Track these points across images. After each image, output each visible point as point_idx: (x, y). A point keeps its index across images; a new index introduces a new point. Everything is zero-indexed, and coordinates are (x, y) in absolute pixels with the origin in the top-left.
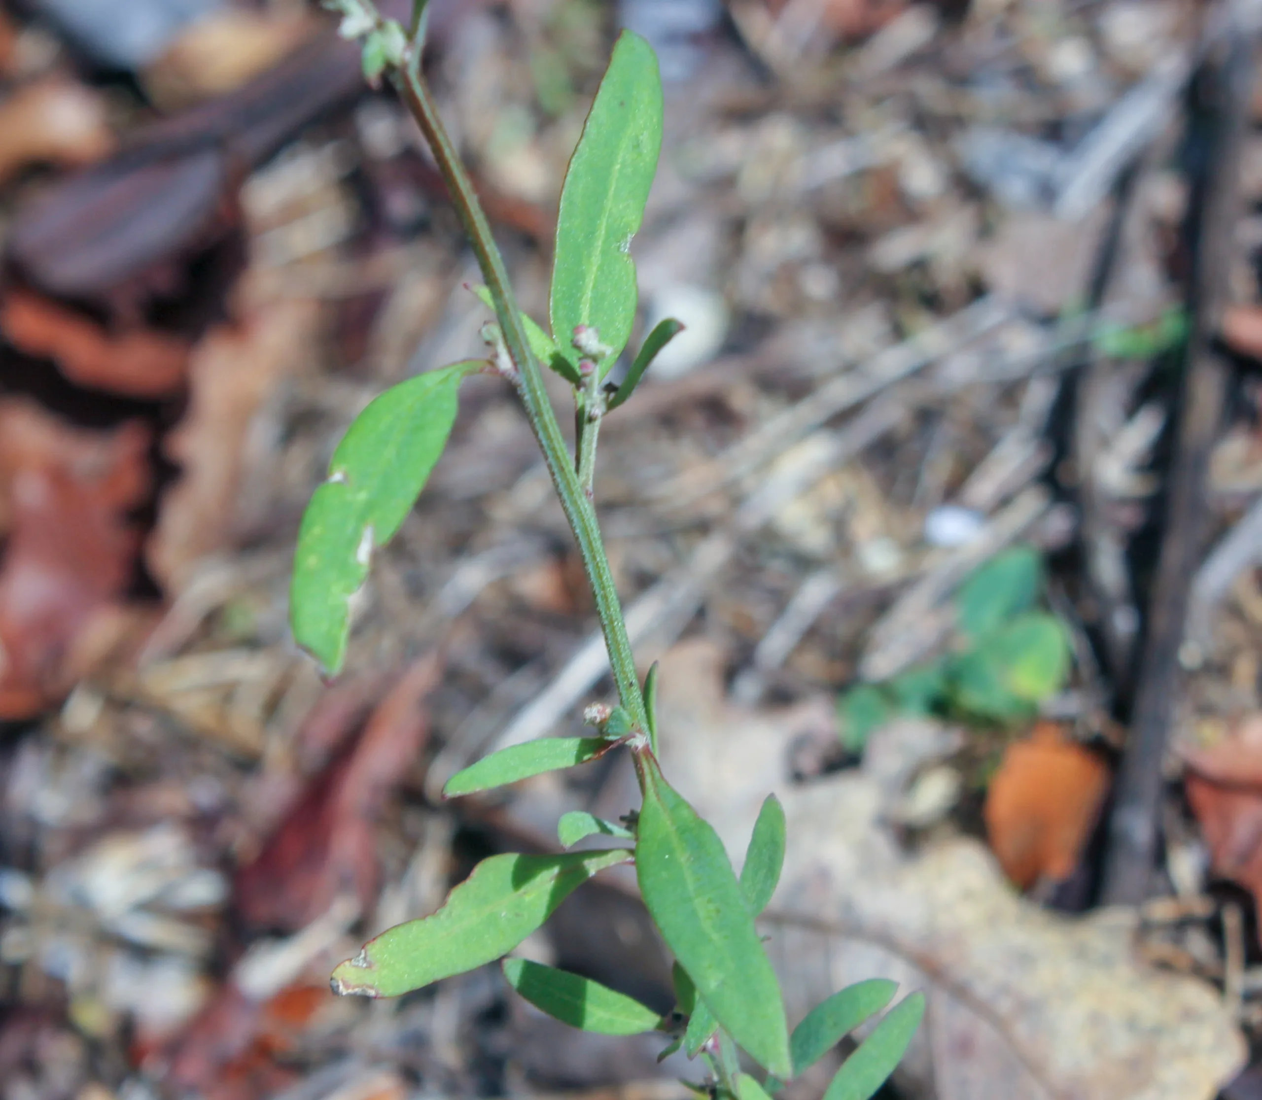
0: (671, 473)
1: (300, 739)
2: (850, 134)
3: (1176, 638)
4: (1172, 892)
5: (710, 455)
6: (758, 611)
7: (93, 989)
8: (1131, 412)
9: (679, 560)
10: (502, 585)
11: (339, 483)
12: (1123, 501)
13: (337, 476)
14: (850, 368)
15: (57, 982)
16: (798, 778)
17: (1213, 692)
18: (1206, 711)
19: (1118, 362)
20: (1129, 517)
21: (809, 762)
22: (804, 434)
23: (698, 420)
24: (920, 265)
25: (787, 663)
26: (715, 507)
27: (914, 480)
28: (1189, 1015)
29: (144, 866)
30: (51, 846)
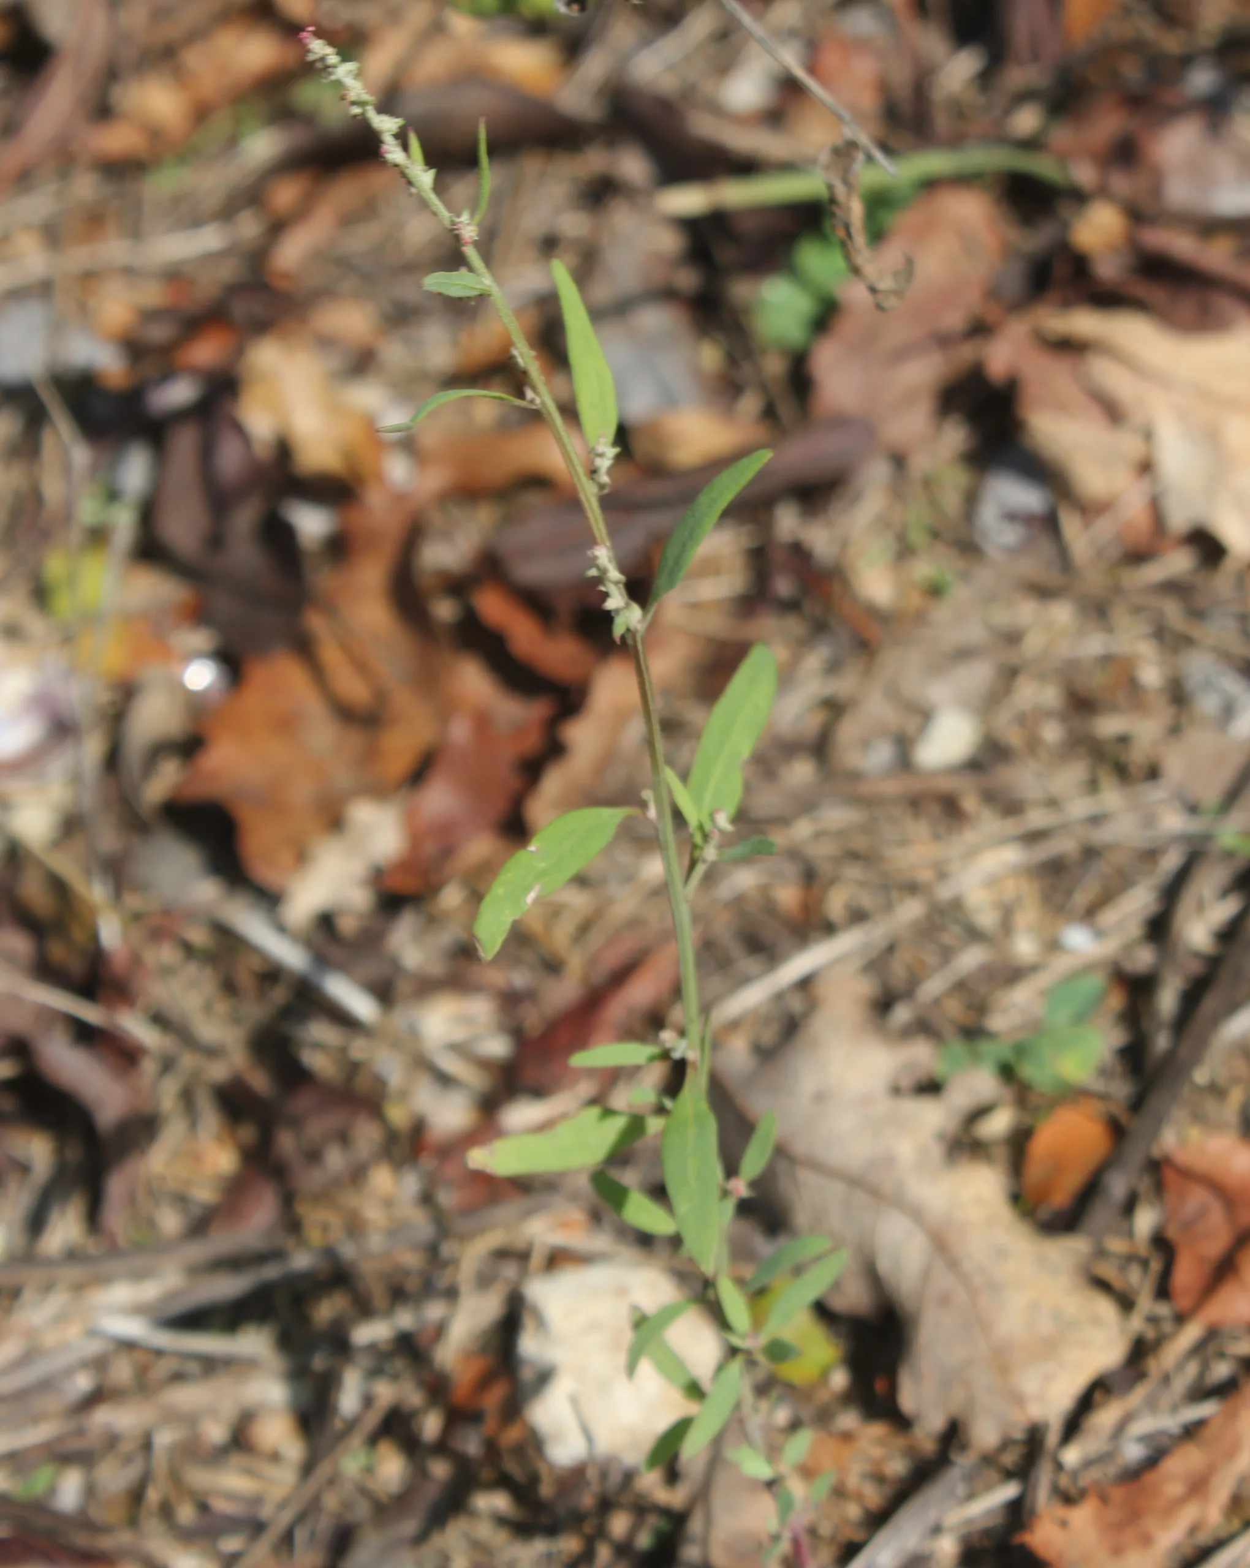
0: (904, 843)
1: (593, 961)
2: (1110, 630)
3: (1196, 1059)
4: (1130, 1234)
5: (937, 837)
6: (931, 958)
7: (404, 1095)
8: (1225, 893)
9: (889, 907)
10: (765, 890)
11: (532, 852)
12: (1197, 955)
13: (532, 848)
14: (1052, 803)
15: (380, 1083)
16: (896, 1091)
17: (1210, 1106)
18: (1198, 1117)
19: (1229, 855)
20: (1195, 967)
21: (906, 1082)
22: (1003, 841)
23: (935, 809)
24: (1124, 740)
25: (937, 1002)
26: (925, 875)
27: (1069, 894)
28: (1096, 1321)
29: (464, 1020)
30: (403, 987)
